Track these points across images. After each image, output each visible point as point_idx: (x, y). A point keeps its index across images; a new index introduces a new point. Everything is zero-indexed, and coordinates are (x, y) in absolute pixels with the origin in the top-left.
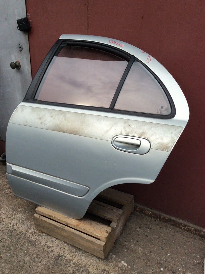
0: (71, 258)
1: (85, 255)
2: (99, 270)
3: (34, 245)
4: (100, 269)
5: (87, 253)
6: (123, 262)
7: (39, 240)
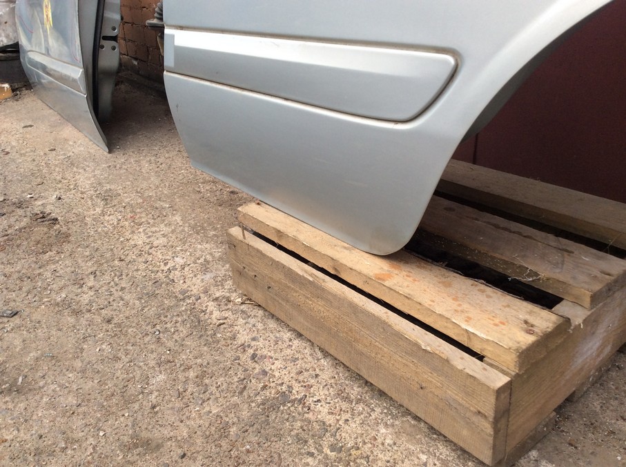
0: (330, 420)
1: (397, 423)
3: (209, 338)
5: (409, 418)
7: (231, 326)
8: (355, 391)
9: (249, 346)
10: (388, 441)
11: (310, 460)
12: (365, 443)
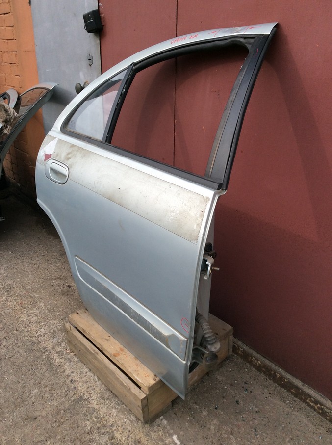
0: (96, 407)
1: (119, 407)
3: (54, 372)
5: (124, 405)
6: (175, 437)
7: (63, 366)
8: (107, 395)
9: (70, 376)
10: (115, 414)
11: (87, 422)
12: (107, 415)
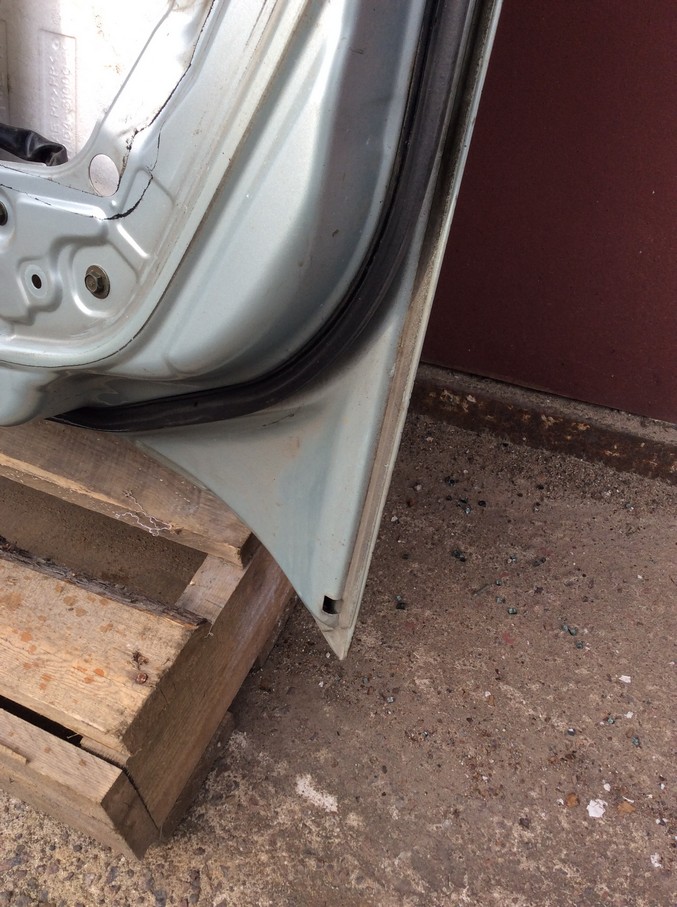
2: (126, 882)
4: (131, 873)
6: (304, 786)
